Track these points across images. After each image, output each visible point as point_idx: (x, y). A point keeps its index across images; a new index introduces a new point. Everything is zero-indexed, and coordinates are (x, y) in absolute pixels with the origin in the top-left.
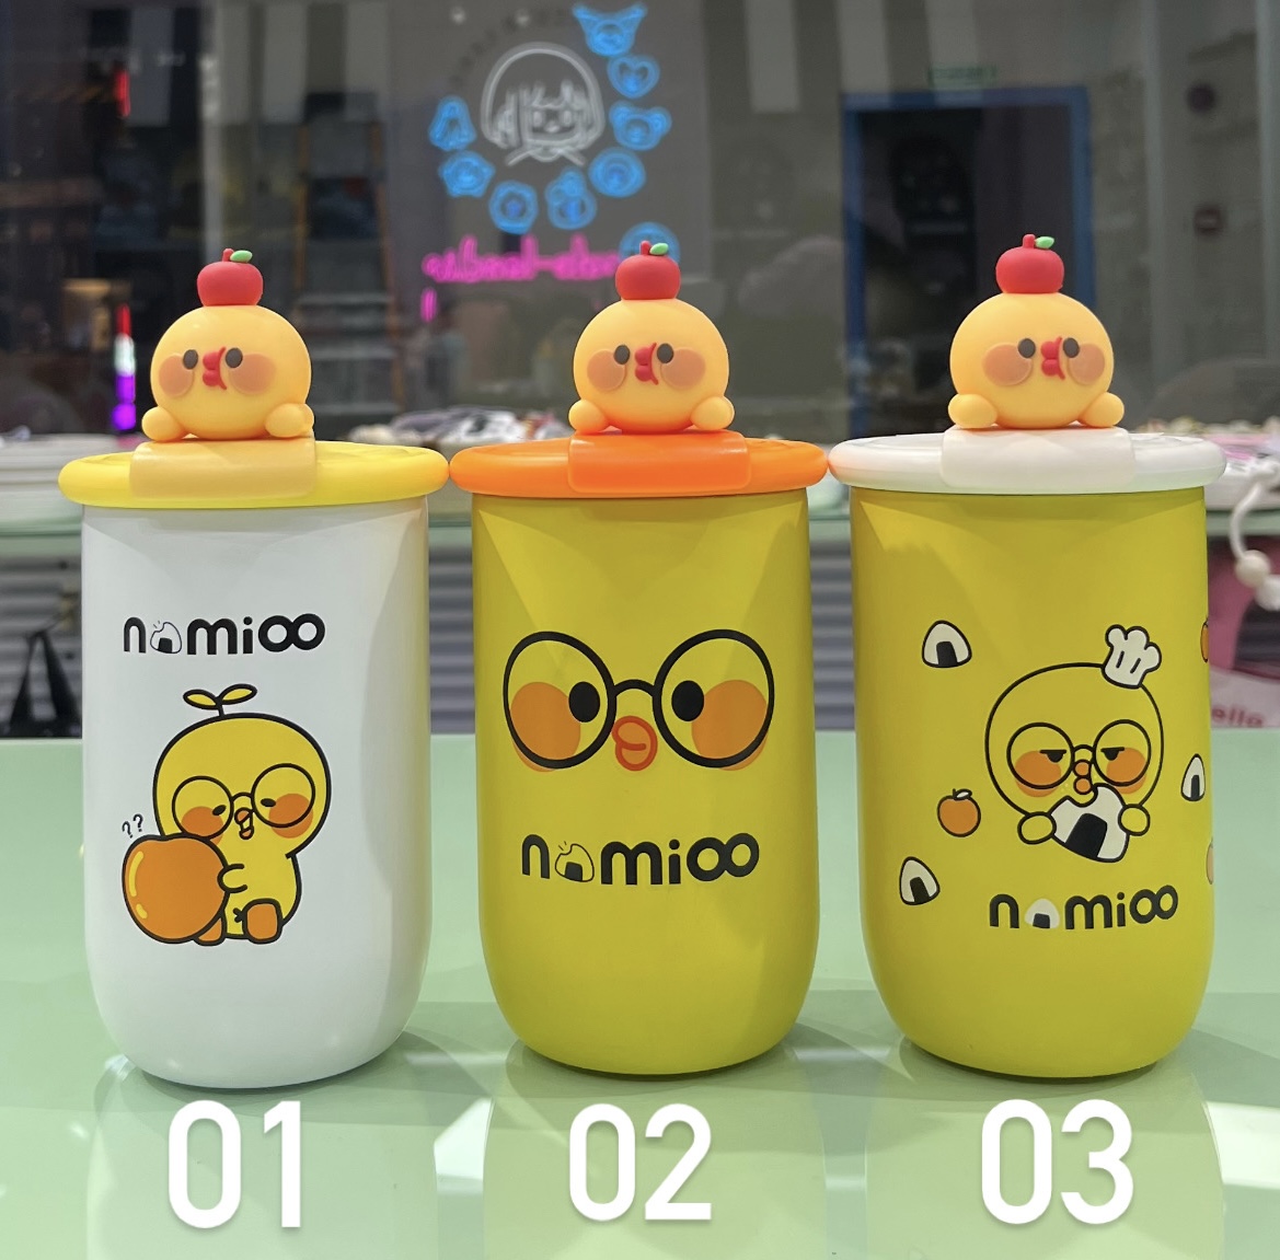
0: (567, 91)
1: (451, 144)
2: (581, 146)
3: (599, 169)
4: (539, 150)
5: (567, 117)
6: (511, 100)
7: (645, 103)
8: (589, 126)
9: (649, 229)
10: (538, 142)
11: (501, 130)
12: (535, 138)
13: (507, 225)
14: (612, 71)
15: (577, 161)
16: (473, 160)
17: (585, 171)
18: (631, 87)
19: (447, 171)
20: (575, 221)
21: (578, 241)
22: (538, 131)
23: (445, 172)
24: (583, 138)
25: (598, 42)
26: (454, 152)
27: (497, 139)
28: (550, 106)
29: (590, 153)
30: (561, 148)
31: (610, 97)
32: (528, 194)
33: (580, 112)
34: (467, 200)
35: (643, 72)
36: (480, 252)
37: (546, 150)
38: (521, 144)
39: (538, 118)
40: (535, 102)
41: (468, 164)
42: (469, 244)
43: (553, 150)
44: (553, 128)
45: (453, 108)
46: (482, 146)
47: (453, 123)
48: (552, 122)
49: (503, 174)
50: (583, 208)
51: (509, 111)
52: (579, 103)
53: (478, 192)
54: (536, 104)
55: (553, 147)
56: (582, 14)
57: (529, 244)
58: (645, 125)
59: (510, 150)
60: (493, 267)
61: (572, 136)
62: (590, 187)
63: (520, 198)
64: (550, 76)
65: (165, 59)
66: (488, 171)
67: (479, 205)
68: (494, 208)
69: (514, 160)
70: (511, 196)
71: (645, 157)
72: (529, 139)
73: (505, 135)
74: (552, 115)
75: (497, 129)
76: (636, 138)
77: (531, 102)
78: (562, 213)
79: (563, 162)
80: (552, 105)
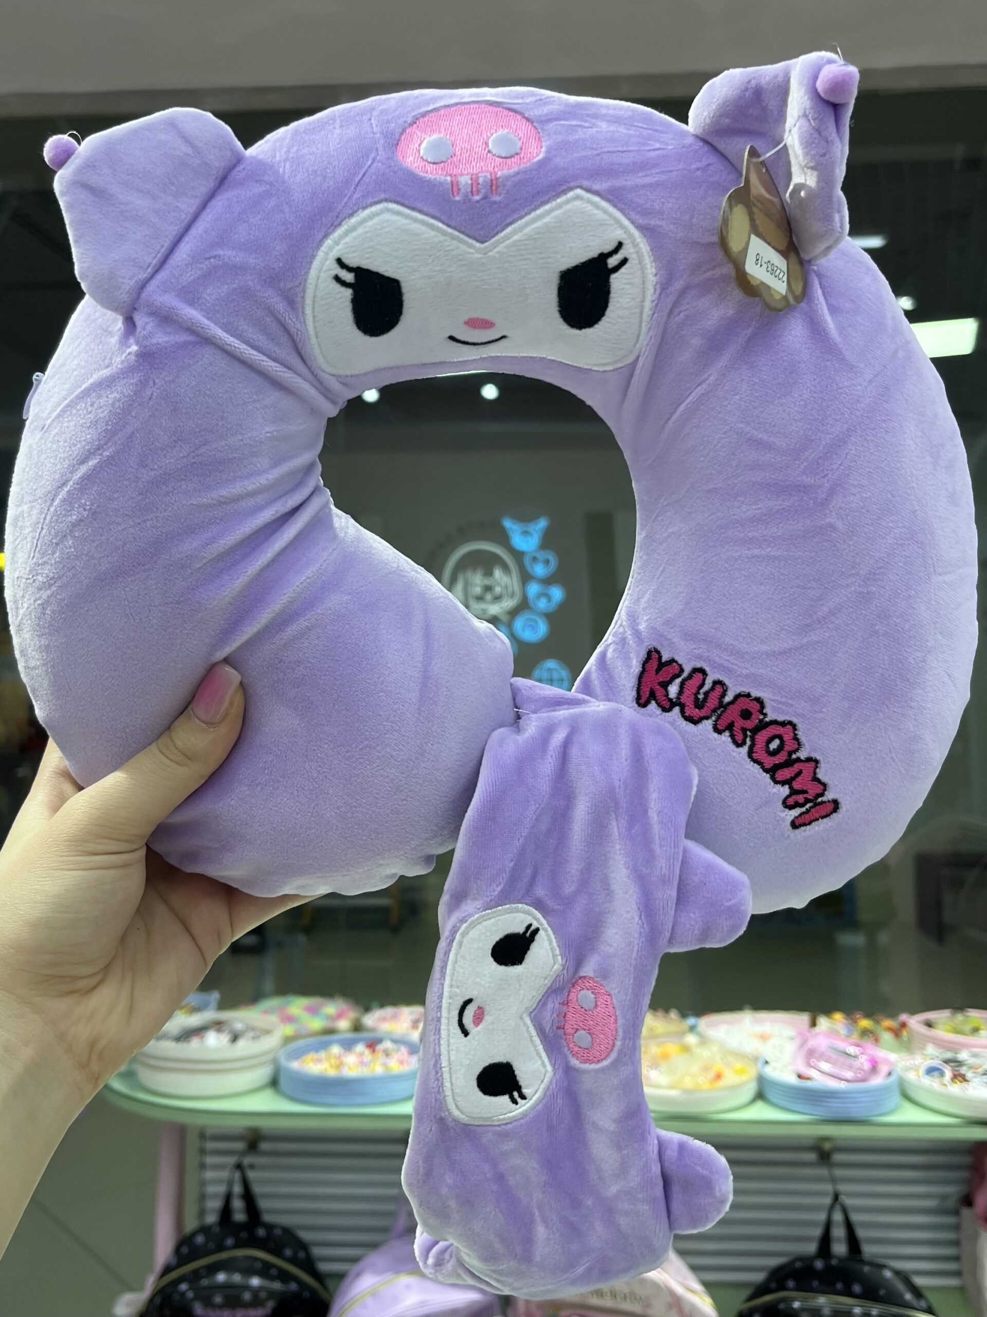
0: (498, 573)
2: (505, 609)
3: (519, 622)
5: (498, 590)
6: (460, 578)
7: (548, 581)
8: (511, 597)
9: (551, 664)
10: (478, 606)
12: (476, 603)
14: (528, 562)
15: (503, 620)
17: (509, 625)
18: (540, 571)
22: (479, 599)
24: (508, 604)
25: (519, 542)
29: (511, 614)
30: (494, 610)
31: (526, 577)
33: (506, 587)
35: (547, 561)
37: (484, 611)
39: (478, 590)
40: (476, 579)
44: (488, 597)
48: (486, 595)
51: (458, 587)
52: (505, 581)
54: (477, 581)
55: (488, 609)
56: (508, 523)
58: (548, 596)
61: (499, 603)
62: (512, 635)
64: (486, 563)
71: (550, 617)
72: (472, 604)
74: (488, 589)
76: (542, 604)
77: (474, 580)
80: (487, 582)
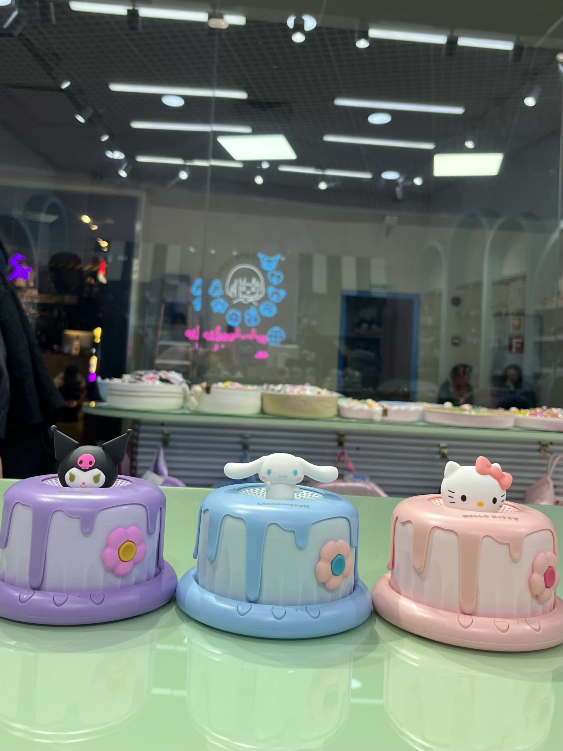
0: (254, 280)
1: (215, 295)
2: (257, 299)
3: (262, 307)
4: (243, 299)
5: (253, 289)
6: (236, 282)
7: (278, 287)
8: (260, 293)
9: (277, 329)
10: (243, 297)
11: (232, 292)
12: (243, 295)
13: (231, 323)
14: (269, 276)
15: (255, 304)
16: (222, 301)
17: (257, 307)
18: (275, 281)
19: (213, 304)
20: (253, 324)
21: (254, 331)
22: (244, 293)
23: (212, 304)
24: (258, 297)
25: (265, 265)
26: (216, 298)
27: (230, 294)
28: (248, 285)
29: (260, 302)
30: (251, 299)
31: (268, 284)
32: (239, 313)
33: (257, 288)
34: (219, 314)
35: (279, 277)
36: (222, 331)
37: (246, 299)
38: (238, 297)
39: (244, 289)
40: (243, 283)
41: (220, 302)
42: (218, 328)
43: (248, 300)
44: (249, 293)
45: (216, 283)
46: (225, 297)
47: (216, 288)
48: (248, 291)
49: (232, 306)
50: (256, 319)
51: (235, 286)
52: (257, 285)
53: (223, 311)
54: (244, 284)
55: (248, 299)
56: (260, 255)
57: (238, 330)
58: (278, 294)
59: (234, 299)
60: (225, 337)
61: (254, 296)
62: (259, 313)
63: (236, 315)
64: (249, 275)
65: (121, 258)
66: (226, 305)
67: (222, 316)
68: (227, 317)
69: (235, 302)
70: (233, 314)
71: (278, 305)
72: (241, 296)
73: (233, 293)
74: (248, 288)
75: (230, 291)
76: (275, 299)
77: (242, 283)
78: (249, 321)
79: (251, 304)
80: (249, 285)
